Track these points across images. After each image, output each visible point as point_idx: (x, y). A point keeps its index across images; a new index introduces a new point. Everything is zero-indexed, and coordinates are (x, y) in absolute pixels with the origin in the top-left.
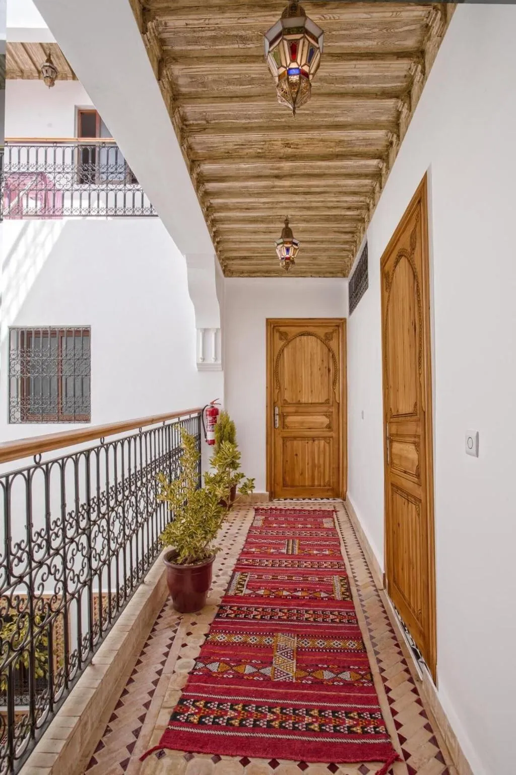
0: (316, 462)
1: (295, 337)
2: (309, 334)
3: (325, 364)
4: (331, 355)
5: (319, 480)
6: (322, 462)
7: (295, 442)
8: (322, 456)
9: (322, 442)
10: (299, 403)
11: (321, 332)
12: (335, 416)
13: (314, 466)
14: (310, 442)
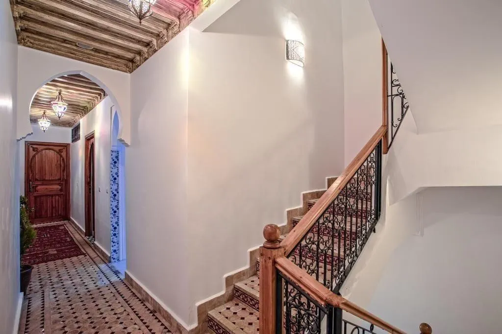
0: (54, 205)
1: (42, 150)
2: (50, 149)
3: (59, 162)
4: (62, 158)
5: (55, 214)
6: (57, 205)
7: (42, 198)
8: (57, 203)
9: (57, 197)
10: (44, 180)
11: (57, 148)
12: (64, 185)
13: (52, 207)
14: (50, 197)
